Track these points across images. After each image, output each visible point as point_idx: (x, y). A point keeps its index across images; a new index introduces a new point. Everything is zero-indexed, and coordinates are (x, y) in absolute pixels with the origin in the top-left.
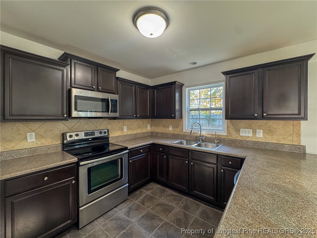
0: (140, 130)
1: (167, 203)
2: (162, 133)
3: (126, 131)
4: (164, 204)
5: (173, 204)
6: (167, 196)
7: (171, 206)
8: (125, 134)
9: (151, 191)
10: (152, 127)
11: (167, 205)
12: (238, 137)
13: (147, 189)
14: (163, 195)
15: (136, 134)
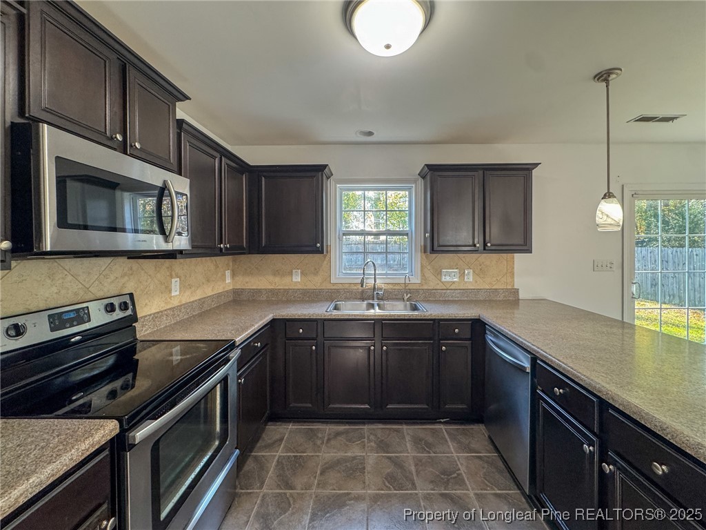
0: (210, 289)
1: (340, 454)
2: (271, 290)
3: (178, 293)
4: (338, 460)
5: (355, 451)
6: (329, 440)
7: (354, 458)
8: (175, 303)
9: (282, 446)
10: (237, 278)
11: (346, 460)
12: (438, 284)
13: (269, 447)
14: (319, 442)
15: (202, 301)
